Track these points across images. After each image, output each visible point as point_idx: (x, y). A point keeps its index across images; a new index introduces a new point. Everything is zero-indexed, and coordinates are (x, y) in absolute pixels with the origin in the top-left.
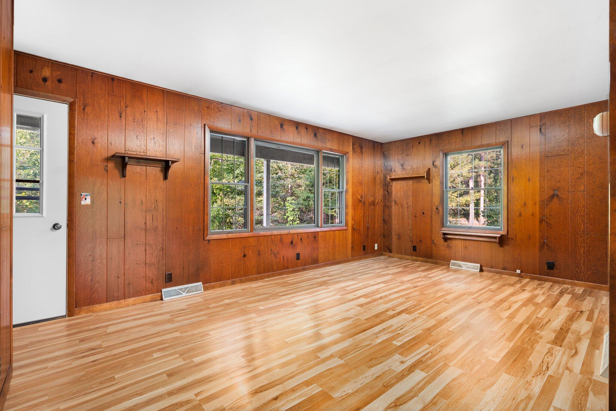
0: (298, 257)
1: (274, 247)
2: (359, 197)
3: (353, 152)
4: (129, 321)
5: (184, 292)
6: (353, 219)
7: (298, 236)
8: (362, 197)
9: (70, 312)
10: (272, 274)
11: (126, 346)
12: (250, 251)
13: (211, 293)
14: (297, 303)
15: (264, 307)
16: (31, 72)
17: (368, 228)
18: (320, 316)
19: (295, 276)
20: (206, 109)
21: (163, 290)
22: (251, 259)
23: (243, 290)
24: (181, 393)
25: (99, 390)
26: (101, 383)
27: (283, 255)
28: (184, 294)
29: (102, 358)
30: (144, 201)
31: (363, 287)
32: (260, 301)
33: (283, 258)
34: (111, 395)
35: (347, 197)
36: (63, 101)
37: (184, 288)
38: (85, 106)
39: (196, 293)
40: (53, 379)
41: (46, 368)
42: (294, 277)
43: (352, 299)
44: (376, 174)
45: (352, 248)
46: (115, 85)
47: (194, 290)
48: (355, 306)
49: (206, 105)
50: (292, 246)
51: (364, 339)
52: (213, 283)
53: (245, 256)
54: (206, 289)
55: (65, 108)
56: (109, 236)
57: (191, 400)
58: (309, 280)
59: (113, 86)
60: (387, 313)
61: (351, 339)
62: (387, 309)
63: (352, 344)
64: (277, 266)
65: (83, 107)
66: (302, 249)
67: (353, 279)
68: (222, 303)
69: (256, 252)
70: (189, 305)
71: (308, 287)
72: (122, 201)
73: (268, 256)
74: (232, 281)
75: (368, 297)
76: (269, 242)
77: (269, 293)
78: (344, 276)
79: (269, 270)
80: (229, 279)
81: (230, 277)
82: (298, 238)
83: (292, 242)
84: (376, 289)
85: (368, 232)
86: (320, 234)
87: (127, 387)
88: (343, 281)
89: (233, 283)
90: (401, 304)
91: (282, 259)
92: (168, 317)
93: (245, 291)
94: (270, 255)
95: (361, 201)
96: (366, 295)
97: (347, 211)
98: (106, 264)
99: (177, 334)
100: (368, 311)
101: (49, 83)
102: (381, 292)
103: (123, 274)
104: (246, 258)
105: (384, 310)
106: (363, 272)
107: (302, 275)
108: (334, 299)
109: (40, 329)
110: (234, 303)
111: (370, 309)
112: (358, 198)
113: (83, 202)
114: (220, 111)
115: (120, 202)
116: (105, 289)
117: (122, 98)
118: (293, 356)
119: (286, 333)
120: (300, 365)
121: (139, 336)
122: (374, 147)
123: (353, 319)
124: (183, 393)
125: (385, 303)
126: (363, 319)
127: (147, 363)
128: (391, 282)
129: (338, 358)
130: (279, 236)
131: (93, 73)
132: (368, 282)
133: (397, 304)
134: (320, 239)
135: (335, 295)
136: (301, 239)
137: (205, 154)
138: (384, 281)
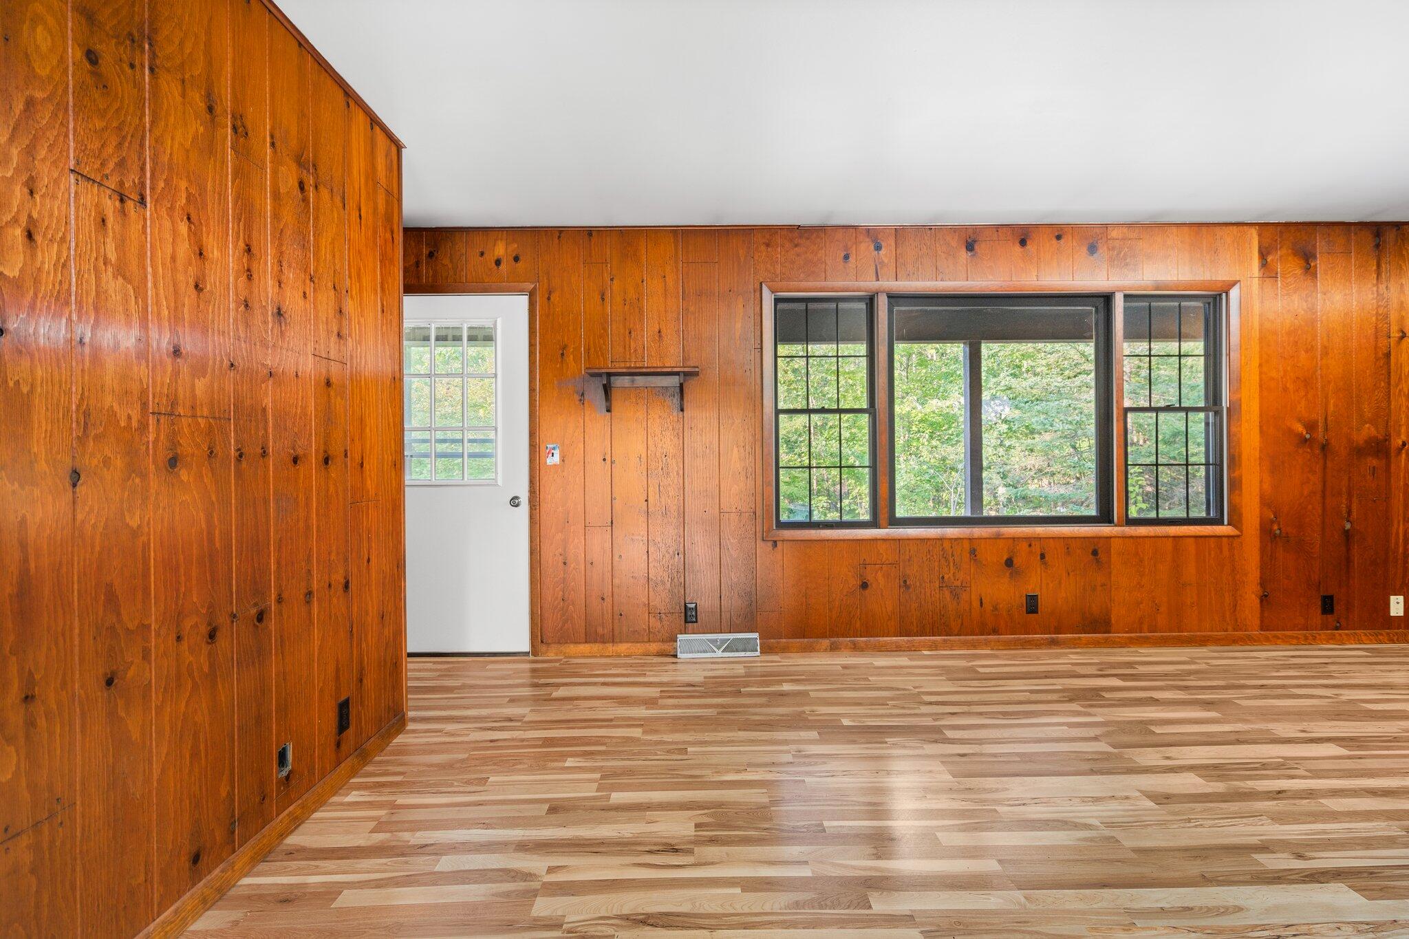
0: (1032, 604)
1: (952, 572)
2: (1299, 428)
3: (1263, 278)
4: (595, 684)
5: (719, 649)
6: (1265, 502)
7: (1030, 545)
8: (1311, 426)
9: (535, 650)
10: (944, 640)
11: (550, 729)
12: (880, 574)
13: (772, 662)
14: (950, 734)
15: (854, 721)
16: (482, 254)
17: (1347, 535)
18: (985, 789)
19: (1014, 657)
20: (763, 248)
21: (680, 637)
22: (882, 596)
23: (845, 667)
24: (534, 854)
25: (455, 792)
26: (469, 782)
27: (980, 595)
28: (719, 653)
29: (505, 740)
30: (644, 456)
31: (1233, 737)
32: (860, 704)
33: (979, 603)
34: (458, 808)
35: (1233, 429)
36: (520, 291)
37: (721, 640)
38: (550, 293)
39: (742, 654)
40: (432, 752)
41: (440, 731)
42: (1008, 659)
43: (1146, 767)
44: (1393, 341)
45: (1261, 601)
46: (593, 243)
47: (741, 647)
48: (1138, 794)
49: (764, 241)
50: (1011, 573)
51: (1069, 911)
52: (784, 640)
53: (864, 586)
54: (766, 650)
55: (523, 301)
56: (587, 522)
57: (535, 875)
58: (1046, 677)
59: (590, 246)
60: (1256, 856)
61: (1019, 895)
62: (1267, 841)
63: (1010, 912)
64: (960, 621)
65: (547, 296)
66: (1048, 584)
67: (1208, 704)
68: (773, 689)
69: (897, 580)
70: (710, 677)
71: (1021, 697)
72: (608, 458)
73: (933, 592)
74: (832, 644)
75: (1221, 778)
76: (935, 557)
77: (898, 689)
78: (1187, 688)
79: (935, 630)
80: (823, 636)
81: (826, 632)
82: (1030, 552)
83: (1009, 563)
84: (1282, 758)
85: (1348, 550)
86: (1115, 545)
87: (486, 805)
88: (1164, 703)
89: (834, 648)
90: (1359, 844)
91: (976, 604)
92: (653, 692)
93: (847, 671)
94: (937, 591)
95: (1306, 440)
96: (1216, 767)
97: (1236, 474)
98: (583, 572)
99: (636, 733)
100: (1175, 826)
101: (503, 267)
102: (1301, 772)
103: (610, 594)
104: (867, 592)
105: (1254, 840)
106: (1283, 687)
107: (1038, 659)
108: (1075, 752)
109: (489, 667)
110: (799, 693)
111: (1189, 820)
112: (1290, 431)
113: (550, 461)
114: (796, 246)
115: (604, 460)
116: (583, 617)
117: (604, 266)
118: (805, 872)
119: (845, 803)
120: (797, 904)
121: (577, 718)
122: (1377, 246)
123: (1093, 834)
124: (538, 854)
125: (1278, 818)
126: (1128, 843)
127: (548, 772)
128: (1388, 748)
129: (922, 932)
130: (965, 541)
131: (561, 232)
132: (1271, 726)
133: (1334, 839)
134: (1114, 558)
135: (1096, 739)
136: (1043, 556)
137: (761, 348)
138: (1352, 739)
